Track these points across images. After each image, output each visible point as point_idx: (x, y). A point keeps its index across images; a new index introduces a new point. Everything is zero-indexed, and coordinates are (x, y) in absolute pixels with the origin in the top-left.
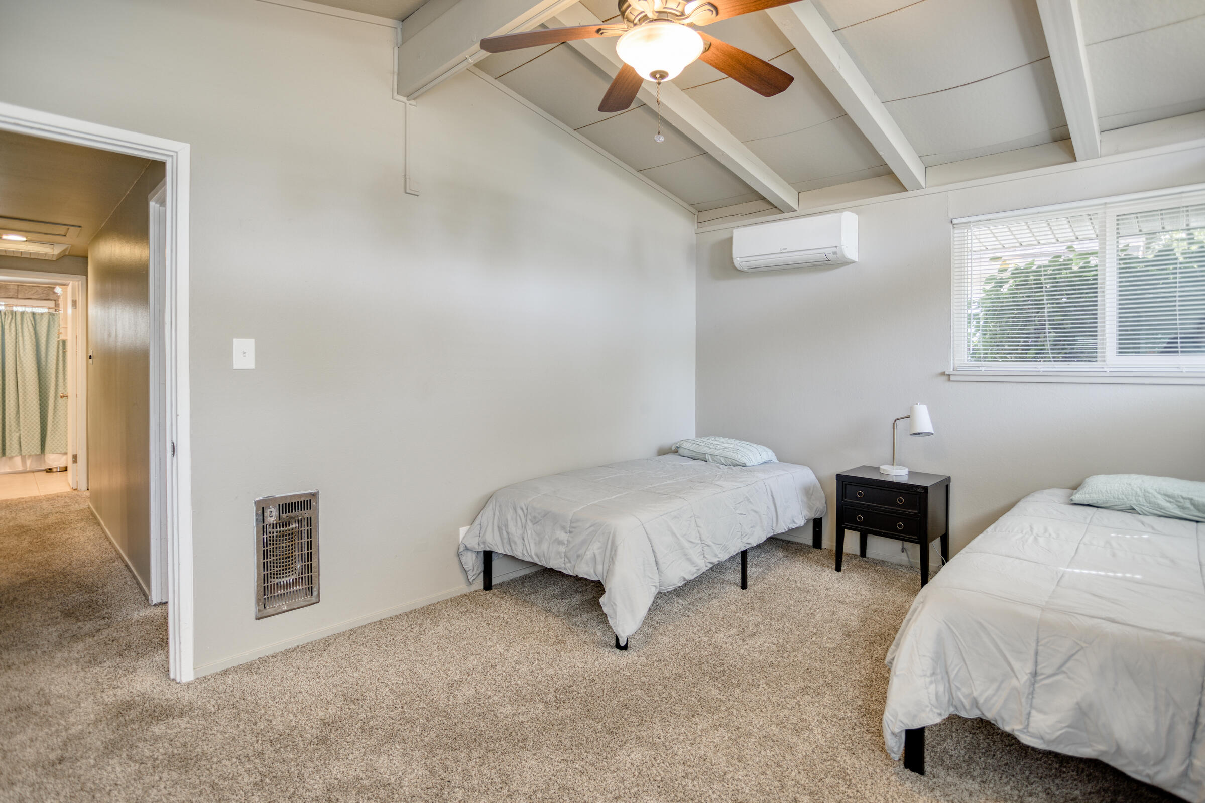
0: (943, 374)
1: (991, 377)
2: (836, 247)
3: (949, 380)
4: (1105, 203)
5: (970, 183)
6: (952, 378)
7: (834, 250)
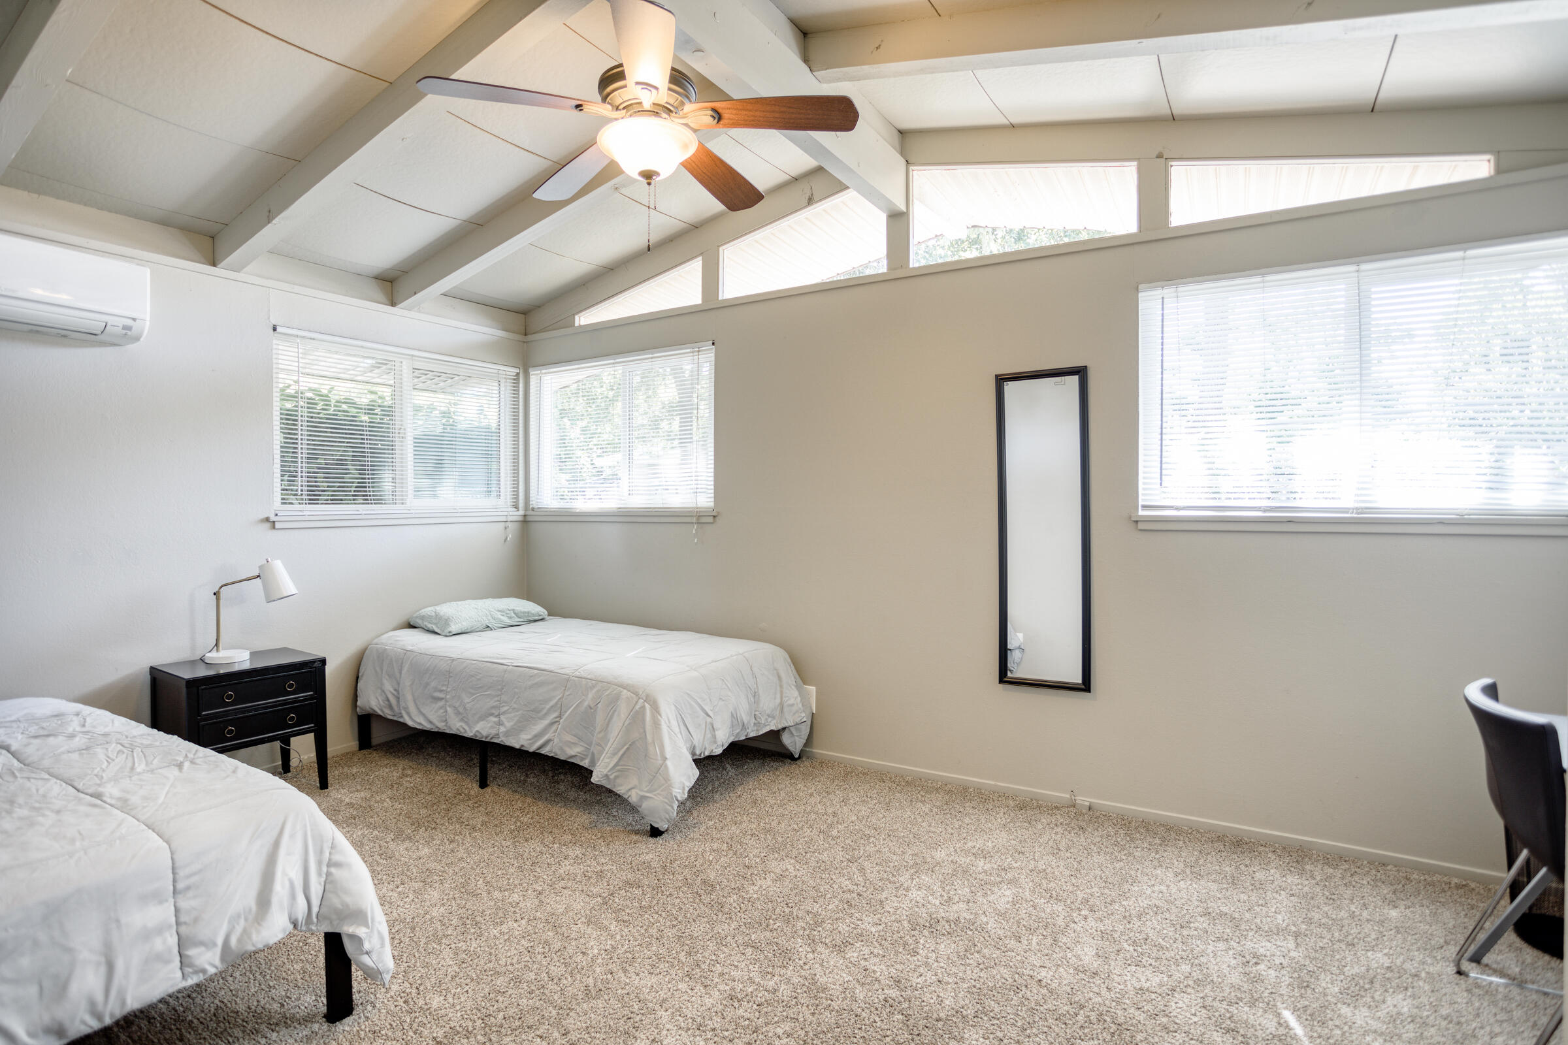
0: (267, 520)
1: (309, 522)
2: (134, 320)
3: (274, 527)
4: (413, 356)
5: (297, 289)
6: (277, 525)
7: (129, 322)
